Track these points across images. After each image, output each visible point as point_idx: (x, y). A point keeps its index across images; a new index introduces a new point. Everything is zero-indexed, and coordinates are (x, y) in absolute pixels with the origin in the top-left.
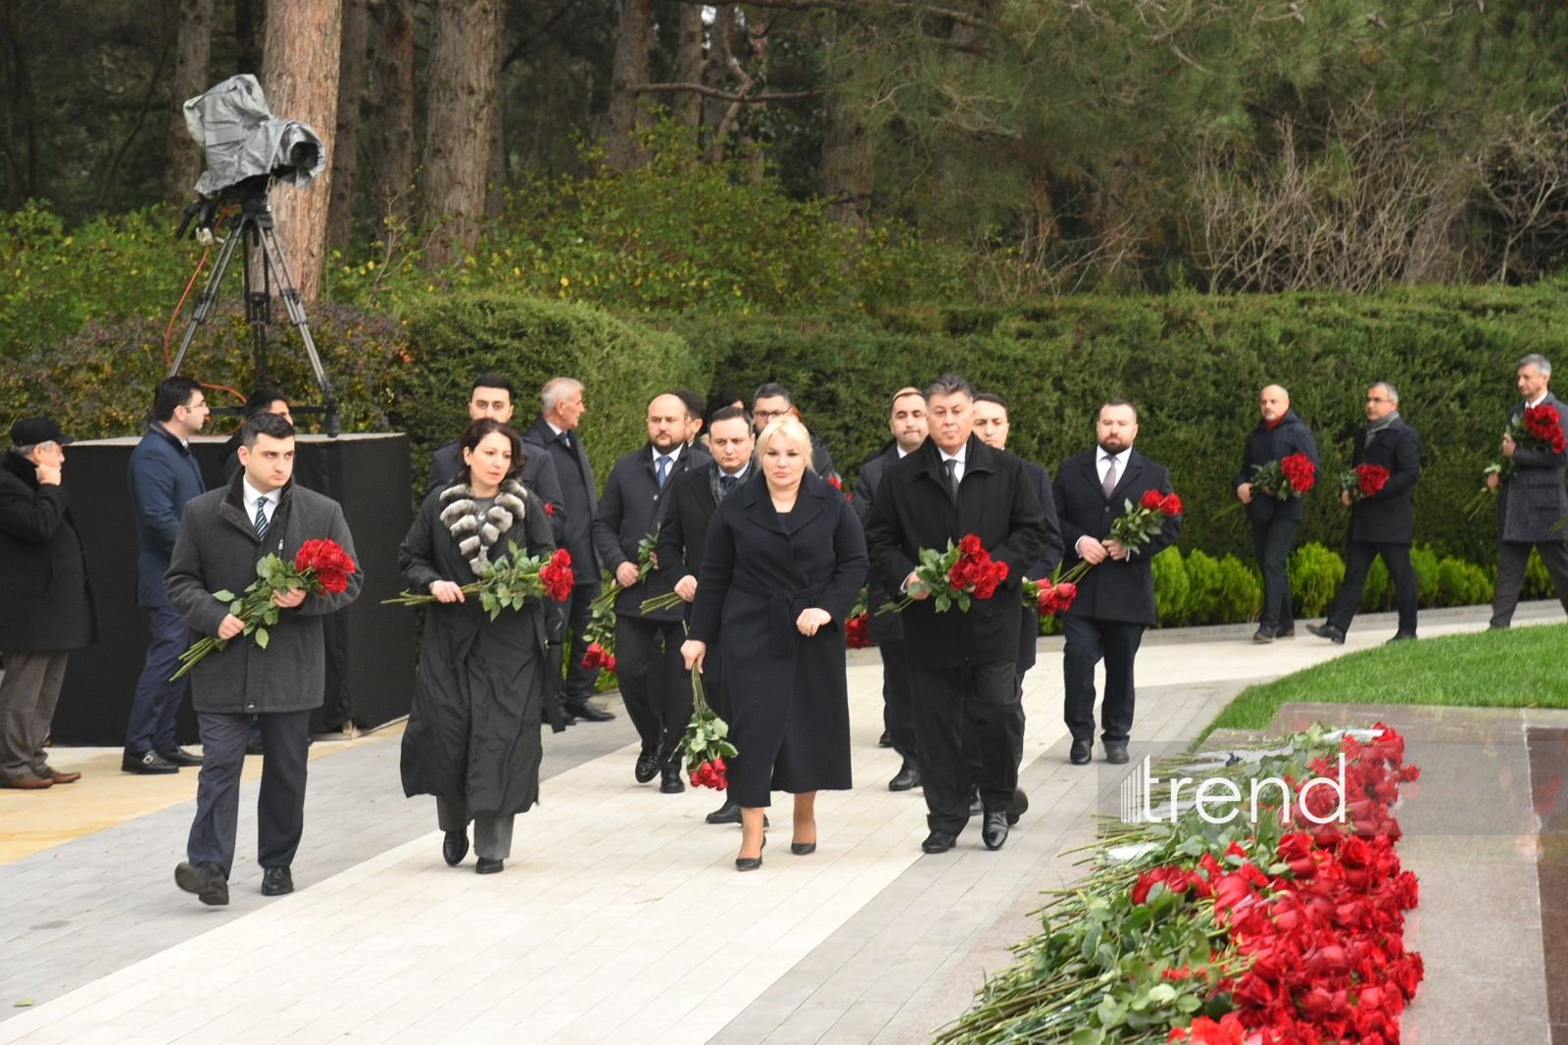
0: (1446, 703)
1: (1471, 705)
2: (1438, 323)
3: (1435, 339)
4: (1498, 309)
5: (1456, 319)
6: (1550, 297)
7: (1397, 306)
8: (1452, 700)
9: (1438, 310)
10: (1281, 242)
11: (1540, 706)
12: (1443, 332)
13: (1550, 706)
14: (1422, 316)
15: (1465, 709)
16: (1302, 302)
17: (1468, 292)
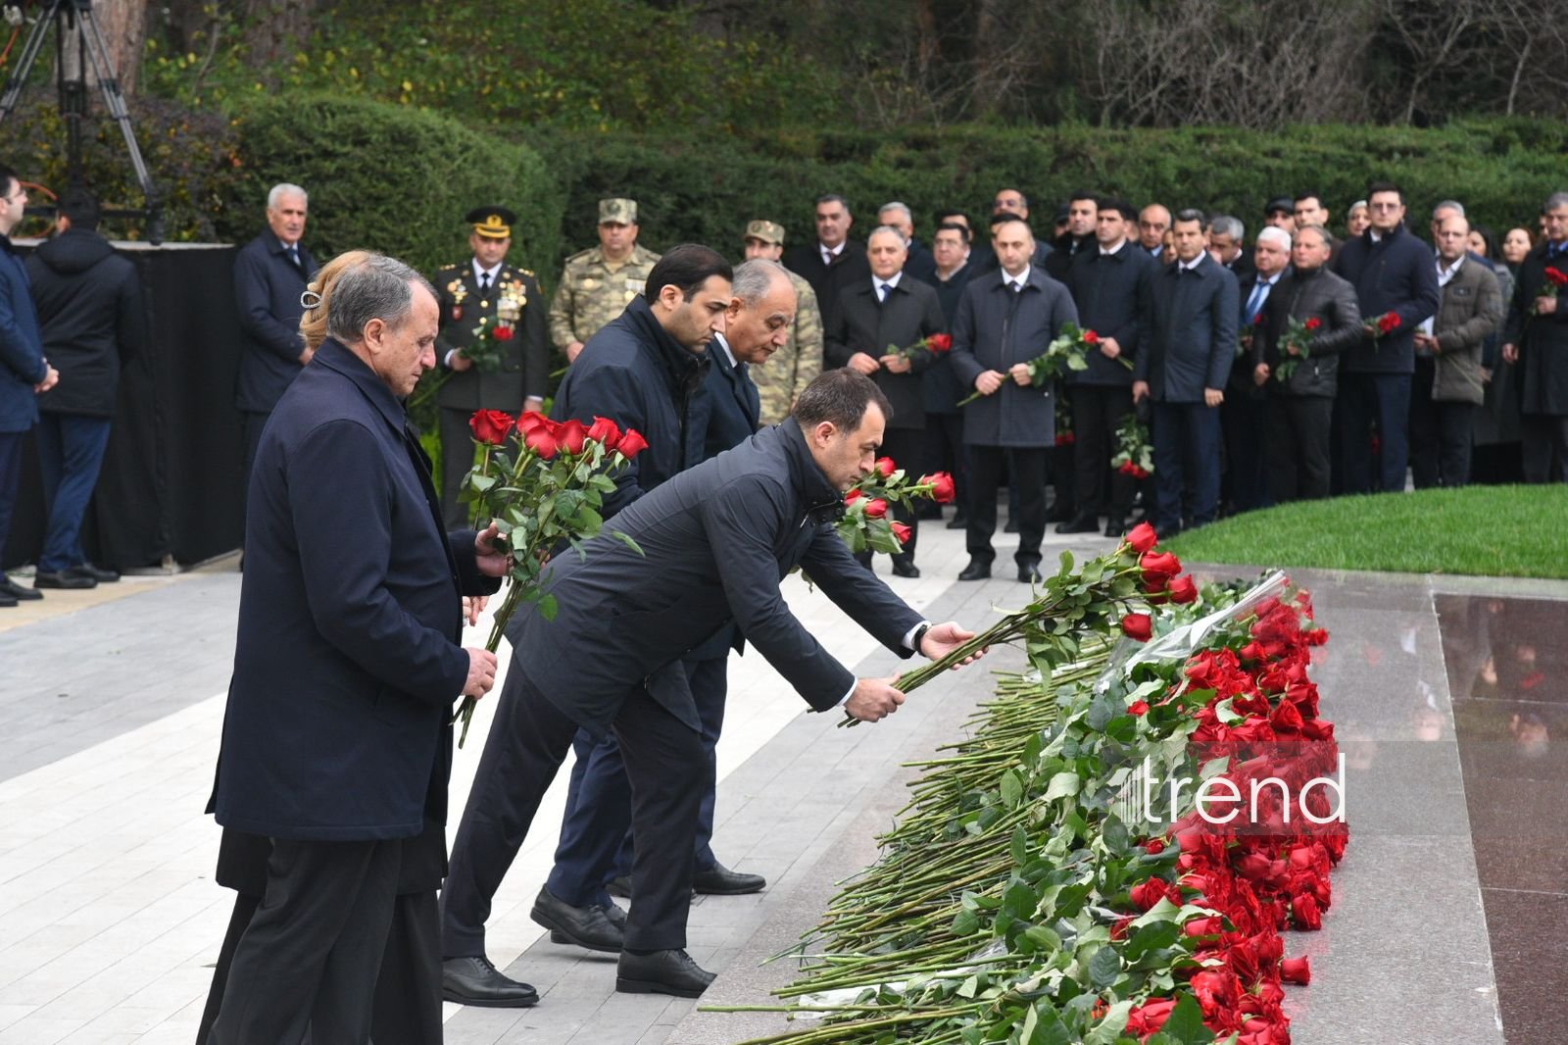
0: (1349, 567)
1: (1374, 569)
2: (1341, 165)
3: (1339, 182)
4: (1405, 152)
5: (1361, 162)
6: (1460, 140)
7: (1299, 146)
8: (1355, 563)
9: (1343, 151)
10: (1179, 72)
11: (1446, 572)
12: (1346, 175)
13: (1456, 573)
14: (1325, 158)
15: (1369, 574)
16: (1199, 139)
17: (1373, 133)
